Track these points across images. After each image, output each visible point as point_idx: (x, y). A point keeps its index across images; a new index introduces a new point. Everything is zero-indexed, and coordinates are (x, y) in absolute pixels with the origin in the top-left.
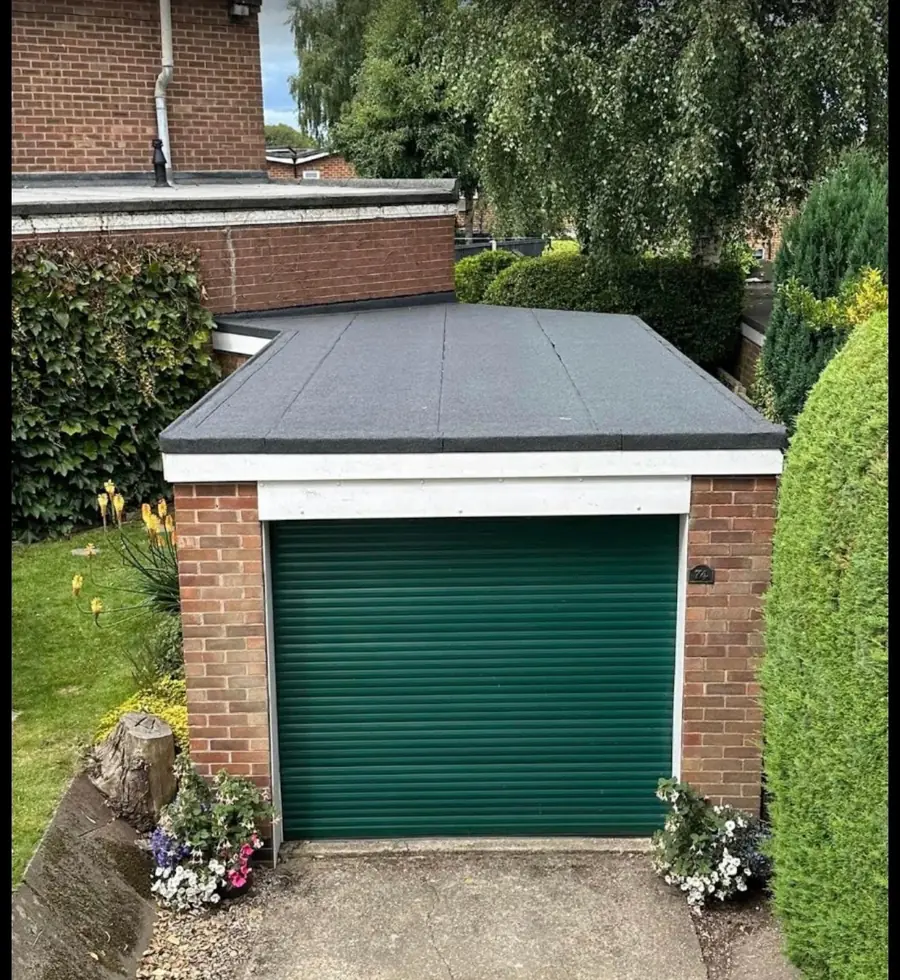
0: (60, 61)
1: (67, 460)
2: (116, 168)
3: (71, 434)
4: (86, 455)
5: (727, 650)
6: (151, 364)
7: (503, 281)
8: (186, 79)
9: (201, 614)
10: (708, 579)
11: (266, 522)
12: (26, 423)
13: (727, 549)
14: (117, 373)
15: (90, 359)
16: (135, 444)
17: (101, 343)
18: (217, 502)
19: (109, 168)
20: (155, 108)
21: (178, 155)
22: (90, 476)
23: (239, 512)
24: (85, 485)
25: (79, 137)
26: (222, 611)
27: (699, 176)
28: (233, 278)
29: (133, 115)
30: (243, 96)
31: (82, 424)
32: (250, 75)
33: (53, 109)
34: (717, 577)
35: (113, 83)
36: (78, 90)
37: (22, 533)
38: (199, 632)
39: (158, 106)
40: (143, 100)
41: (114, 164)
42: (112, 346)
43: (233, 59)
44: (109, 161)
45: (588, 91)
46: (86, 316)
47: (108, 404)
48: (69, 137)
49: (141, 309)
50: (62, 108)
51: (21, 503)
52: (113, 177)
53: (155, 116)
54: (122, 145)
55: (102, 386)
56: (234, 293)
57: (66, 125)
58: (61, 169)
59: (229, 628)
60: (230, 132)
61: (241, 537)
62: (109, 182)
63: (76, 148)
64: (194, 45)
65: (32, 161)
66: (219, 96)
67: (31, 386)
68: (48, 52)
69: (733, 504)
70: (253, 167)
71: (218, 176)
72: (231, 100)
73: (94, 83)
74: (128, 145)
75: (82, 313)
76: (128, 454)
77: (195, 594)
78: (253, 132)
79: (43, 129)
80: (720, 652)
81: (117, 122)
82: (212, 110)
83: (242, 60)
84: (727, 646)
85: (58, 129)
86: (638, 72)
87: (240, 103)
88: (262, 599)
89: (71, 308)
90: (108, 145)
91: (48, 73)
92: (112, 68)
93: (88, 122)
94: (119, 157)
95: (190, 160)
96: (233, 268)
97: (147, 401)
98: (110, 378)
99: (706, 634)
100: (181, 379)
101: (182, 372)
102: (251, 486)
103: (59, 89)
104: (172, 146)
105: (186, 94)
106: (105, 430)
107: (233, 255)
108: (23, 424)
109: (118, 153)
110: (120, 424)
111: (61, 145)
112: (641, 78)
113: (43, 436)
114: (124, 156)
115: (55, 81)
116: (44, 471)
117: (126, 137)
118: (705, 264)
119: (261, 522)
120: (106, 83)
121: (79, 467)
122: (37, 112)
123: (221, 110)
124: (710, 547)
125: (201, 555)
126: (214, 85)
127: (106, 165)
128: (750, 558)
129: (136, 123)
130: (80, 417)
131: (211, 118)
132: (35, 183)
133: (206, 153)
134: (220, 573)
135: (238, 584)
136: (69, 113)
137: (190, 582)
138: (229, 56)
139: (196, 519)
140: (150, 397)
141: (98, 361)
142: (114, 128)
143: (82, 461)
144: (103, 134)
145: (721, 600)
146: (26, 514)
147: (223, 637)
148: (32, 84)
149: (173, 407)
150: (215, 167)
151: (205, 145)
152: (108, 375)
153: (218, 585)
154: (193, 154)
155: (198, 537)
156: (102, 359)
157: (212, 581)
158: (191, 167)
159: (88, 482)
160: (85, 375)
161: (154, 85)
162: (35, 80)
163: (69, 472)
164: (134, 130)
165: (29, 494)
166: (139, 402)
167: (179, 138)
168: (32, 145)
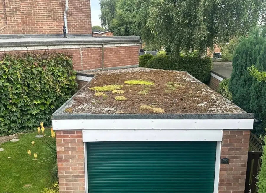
0: (40, 6)
1: (35, 110)
2: (54, 33)
3: (37, 104)
4: (41, 109)
5: (232, 184)
6: (59, 84)
7: (150, 62)
8: (72, 11)
9: (64, 171)
10: (227, 162)
11: (85, 142)
12: (24, 101)
13: (234, 153)
14: (50, 87)
15: (42, 83)
16: (54, 106)
17: (45, 79)
18: (69, 136)
19: (52, 33)
20: (64, 18)
21: (70, 30)
22: (42, 114)
23: (76, 139)
24: (41, 117)
25: (45, 25)
26: (71, 170)
27: (203, 36)
28: (82, 61)
29: (58, 20)
30: (86, 16)
31: (40, 101)
32: (88, 11)
33: (38, 18)
34: (230, 162)
35: (53, 12)
36: (44, 14)
37: (23, 130)
38: (64, 177)
39: (65, 18)
40: (61, 16)
41: (53, 32)
42: (49, 80)
43: (84, 7)
44: (52, 31)
45: (173, 14)
46: (41, 72)
47: (47, 95)
48: (42, 25)
49: (57, 70)
50: (40, 18)
51: (22, 122)
52: (53, 35)
53: (64, 20)
54: (55, 27)
55: (45, 91)
56: (82, 65)
57: (41, 22)
58: (40, 33)
59: (73, 176)
60: (83, 25)
61: (77, 147)
62: (52, 37)
63: (44, 28)
64: (74, 3)
65: (32, 31)
66: (80, 16)
67: (25, 91)
68: (37, 4)
69: (236, 139)
70: (89, 33)
71: (80, 35)
72: (83, 17)
73: (48, 12)
74: (57, 28)
75: (40, 71)
76: (52, 108)
77: (62, 165)
78: (89, 25)
79: (35, 23)
80: (230, 185)
81: (54, 22)
82: (78, 19)
83: (86, 7)
84: (232, 183)
85: (39, 23)
86: (187, 9)
87: (85, 17)
88: (84, 167)
89: (37, 70)
90: (52, 27)
91: (36, 9)
92: (53, 8)
93: (47, 21)
94: (55, 30)
95: (73, 31)
96: (82, 58)
97: (58, 94)
98: (48, 88)
99: (226, 179)
100: (68, 88)
101: (67, 86)
102: (80, 131)
103: (39, 13)
104: (68, 28)
105: (72, 15)
106: (46, 102)
107: (82, 56)
108: (23, 101)
109: (55, 29)
110: (50, 100)
111: (40, 27)
112: (187, 11)
113: (28, 104)
114: (56, 30)
115: (38, 11)
116: (29, 114)
117: (56, 26)
118: (202, 58)
119: (83, 142)
120: (51, 12)
121: (39, 112)
122: (34, 19)
123: (81, 19)
124: (228, 152)
125: (64, 153)
126: (79, 13)
127: (51, 32)
128: (241, 156)
129: (59, 22)
130: (39, 99)
131: (78, 21)
132: (33, 37)
133: (77, 30)
134: (71, 158)
135: (76, 162)
136: (42, 19)
137: (61, 161)
138: (83, 6)
139: (63, 142)
140: (59, 93)
141: (44, 84)
142: (53, 23)
143: (40, 110)
144: (51, 25)
145: (231, 169)
146: (24, 125)
147: (71, 178)
148: (32, 12)
149: (65, 95)
150: (79, 33)
151: (77, 28)
152: (47, 88)
153: (70, 162)
154: (73, 30)
155: (63, 147)
156: (45, 83)
157: (68, 161)
158: (73, 33)
159: (41, 116)
160: (41, 88)
161: (64, 13)
162: (33, 11)
163: (36, 114)
164: (59, 24)
165: (25, 120)
166: (56, 95)
167: (70, 26)
168: (32, 27)
